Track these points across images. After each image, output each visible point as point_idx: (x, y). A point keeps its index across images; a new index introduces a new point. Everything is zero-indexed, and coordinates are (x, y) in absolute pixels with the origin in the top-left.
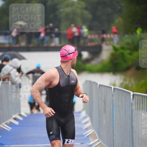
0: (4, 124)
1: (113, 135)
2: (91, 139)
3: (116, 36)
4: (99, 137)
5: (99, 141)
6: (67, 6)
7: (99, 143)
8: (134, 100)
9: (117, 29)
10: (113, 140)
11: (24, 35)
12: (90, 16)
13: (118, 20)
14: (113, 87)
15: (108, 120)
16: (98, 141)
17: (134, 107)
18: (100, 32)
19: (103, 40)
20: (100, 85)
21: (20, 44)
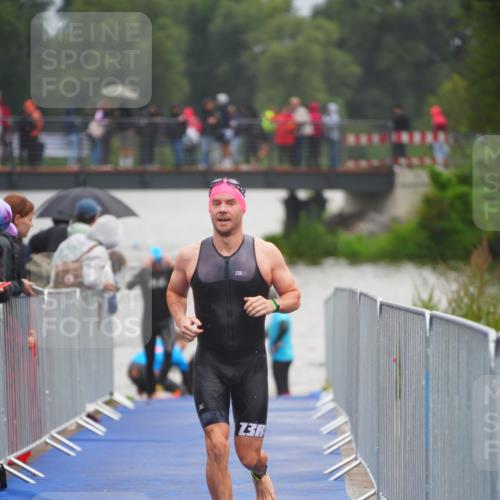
1: (427, 477)
2: (349, 490)
4: (378, 482)
5: (376, 496)
6: (279, 34)
8: (498, 360)
9: (445, 114)
10: (427, 494)
11: (130, 133)
12: (355, 70)
13: (452, 85)
15: (409, 426)
16: (374, 494)
18: (390, 124)
19: (399, 150)
20: (382, 305)
21: (117, 164)
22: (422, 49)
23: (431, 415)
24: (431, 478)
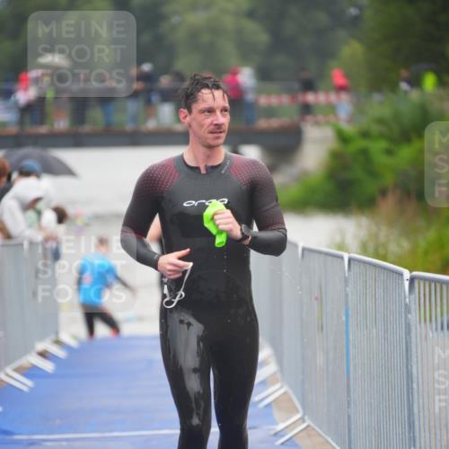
0: (9, 370)
1: (349, 402)
2: (277, 414)
3: (344, 97)
4: (304, 407)
5: (302, 420)
7: (305, 425)
8: (413, 296)
14: (346, 256)
16: (300, 419)
17: (413, 317)
18: (296, 86)
19: (307, 109)
20: (304, 249)
21: (52, 125)
22: (322, 18)
23: (351, 347)
24: (352, 402)
